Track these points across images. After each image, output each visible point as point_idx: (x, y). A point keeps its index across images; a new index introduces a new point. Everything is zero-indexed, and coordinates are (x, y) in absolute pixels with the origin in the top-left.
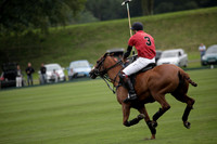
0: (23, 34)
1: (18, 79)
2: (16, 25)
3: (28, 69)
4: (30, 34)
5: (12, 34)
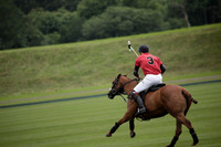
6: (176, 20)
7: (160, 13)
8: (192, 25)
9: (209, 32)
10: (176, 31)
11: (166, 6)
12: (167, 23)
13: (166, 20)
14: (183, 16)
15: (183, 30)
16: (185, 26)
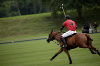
0: (93, 9)
1: (90, 30)
2: (89, 5)
3: (95, 25)
4: (96, 9)
5: (88, 9)
6: (14, 12)
7: (7, 9)
8: (22, 15)
9: (29, 18)
10: (14, 17)
11: (10, 6)
12: (10, 14)
13: (9, 12)
14: (18, 11)
15: (17, 17)
16: (18, 15)
